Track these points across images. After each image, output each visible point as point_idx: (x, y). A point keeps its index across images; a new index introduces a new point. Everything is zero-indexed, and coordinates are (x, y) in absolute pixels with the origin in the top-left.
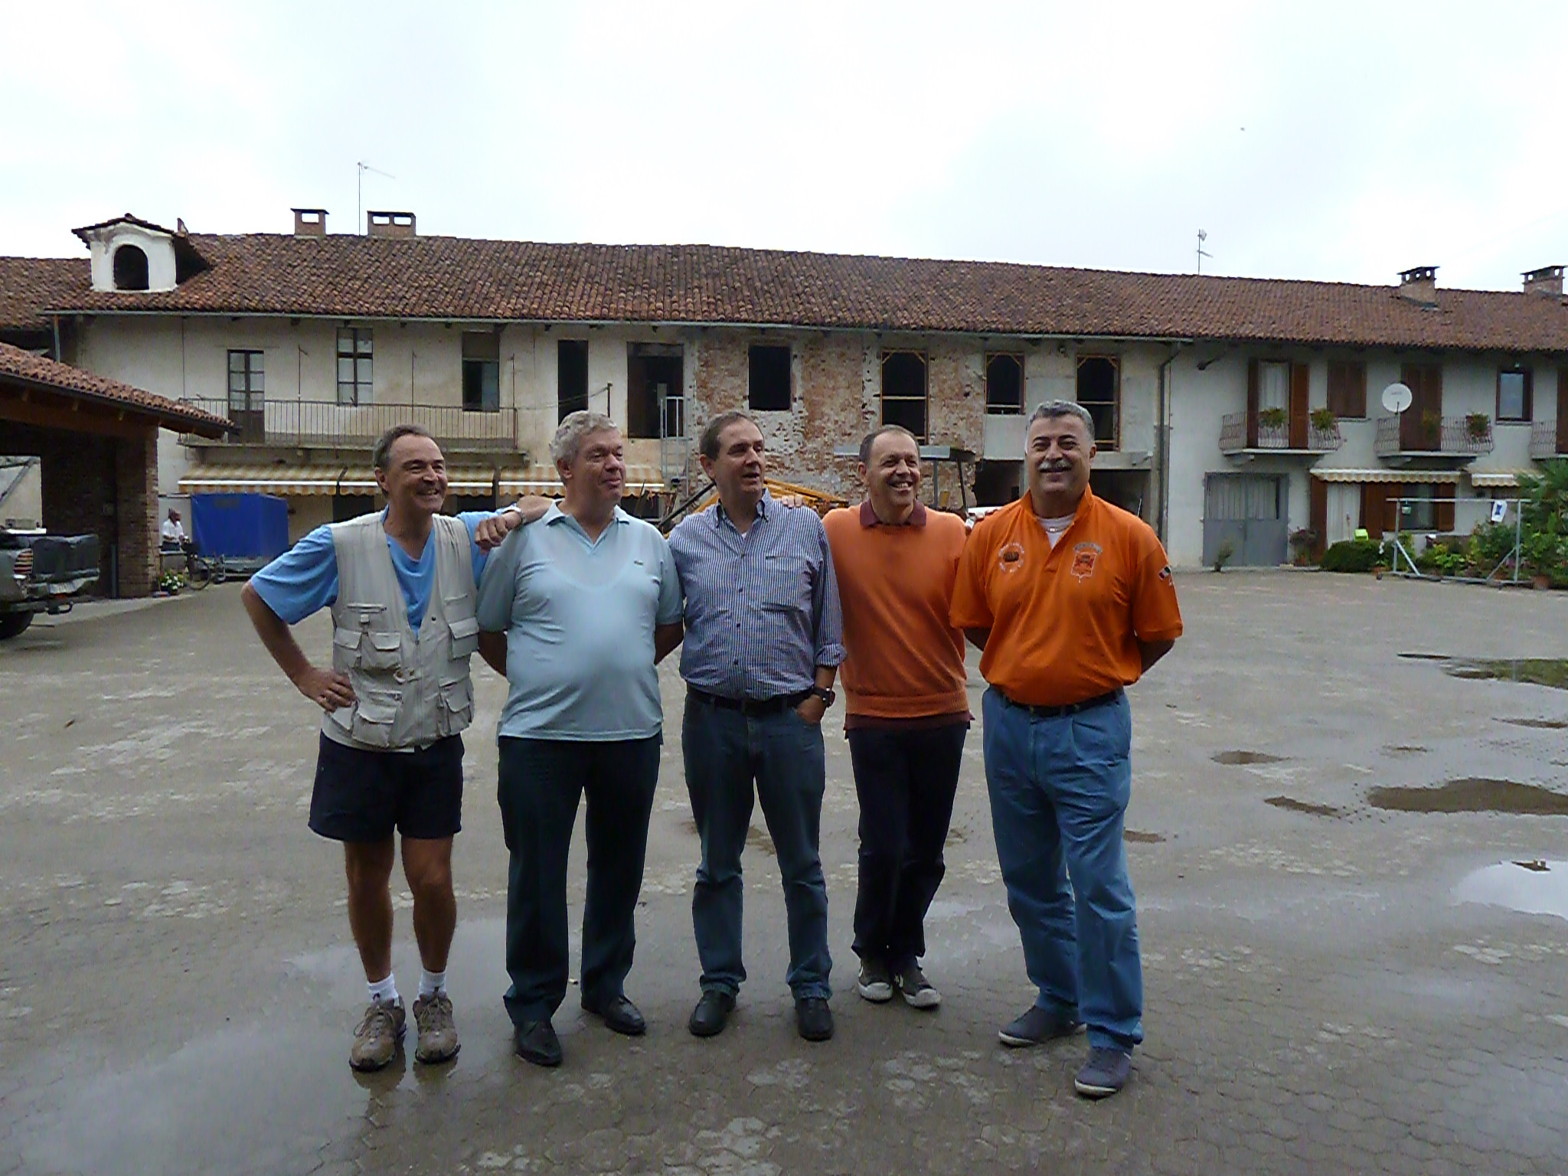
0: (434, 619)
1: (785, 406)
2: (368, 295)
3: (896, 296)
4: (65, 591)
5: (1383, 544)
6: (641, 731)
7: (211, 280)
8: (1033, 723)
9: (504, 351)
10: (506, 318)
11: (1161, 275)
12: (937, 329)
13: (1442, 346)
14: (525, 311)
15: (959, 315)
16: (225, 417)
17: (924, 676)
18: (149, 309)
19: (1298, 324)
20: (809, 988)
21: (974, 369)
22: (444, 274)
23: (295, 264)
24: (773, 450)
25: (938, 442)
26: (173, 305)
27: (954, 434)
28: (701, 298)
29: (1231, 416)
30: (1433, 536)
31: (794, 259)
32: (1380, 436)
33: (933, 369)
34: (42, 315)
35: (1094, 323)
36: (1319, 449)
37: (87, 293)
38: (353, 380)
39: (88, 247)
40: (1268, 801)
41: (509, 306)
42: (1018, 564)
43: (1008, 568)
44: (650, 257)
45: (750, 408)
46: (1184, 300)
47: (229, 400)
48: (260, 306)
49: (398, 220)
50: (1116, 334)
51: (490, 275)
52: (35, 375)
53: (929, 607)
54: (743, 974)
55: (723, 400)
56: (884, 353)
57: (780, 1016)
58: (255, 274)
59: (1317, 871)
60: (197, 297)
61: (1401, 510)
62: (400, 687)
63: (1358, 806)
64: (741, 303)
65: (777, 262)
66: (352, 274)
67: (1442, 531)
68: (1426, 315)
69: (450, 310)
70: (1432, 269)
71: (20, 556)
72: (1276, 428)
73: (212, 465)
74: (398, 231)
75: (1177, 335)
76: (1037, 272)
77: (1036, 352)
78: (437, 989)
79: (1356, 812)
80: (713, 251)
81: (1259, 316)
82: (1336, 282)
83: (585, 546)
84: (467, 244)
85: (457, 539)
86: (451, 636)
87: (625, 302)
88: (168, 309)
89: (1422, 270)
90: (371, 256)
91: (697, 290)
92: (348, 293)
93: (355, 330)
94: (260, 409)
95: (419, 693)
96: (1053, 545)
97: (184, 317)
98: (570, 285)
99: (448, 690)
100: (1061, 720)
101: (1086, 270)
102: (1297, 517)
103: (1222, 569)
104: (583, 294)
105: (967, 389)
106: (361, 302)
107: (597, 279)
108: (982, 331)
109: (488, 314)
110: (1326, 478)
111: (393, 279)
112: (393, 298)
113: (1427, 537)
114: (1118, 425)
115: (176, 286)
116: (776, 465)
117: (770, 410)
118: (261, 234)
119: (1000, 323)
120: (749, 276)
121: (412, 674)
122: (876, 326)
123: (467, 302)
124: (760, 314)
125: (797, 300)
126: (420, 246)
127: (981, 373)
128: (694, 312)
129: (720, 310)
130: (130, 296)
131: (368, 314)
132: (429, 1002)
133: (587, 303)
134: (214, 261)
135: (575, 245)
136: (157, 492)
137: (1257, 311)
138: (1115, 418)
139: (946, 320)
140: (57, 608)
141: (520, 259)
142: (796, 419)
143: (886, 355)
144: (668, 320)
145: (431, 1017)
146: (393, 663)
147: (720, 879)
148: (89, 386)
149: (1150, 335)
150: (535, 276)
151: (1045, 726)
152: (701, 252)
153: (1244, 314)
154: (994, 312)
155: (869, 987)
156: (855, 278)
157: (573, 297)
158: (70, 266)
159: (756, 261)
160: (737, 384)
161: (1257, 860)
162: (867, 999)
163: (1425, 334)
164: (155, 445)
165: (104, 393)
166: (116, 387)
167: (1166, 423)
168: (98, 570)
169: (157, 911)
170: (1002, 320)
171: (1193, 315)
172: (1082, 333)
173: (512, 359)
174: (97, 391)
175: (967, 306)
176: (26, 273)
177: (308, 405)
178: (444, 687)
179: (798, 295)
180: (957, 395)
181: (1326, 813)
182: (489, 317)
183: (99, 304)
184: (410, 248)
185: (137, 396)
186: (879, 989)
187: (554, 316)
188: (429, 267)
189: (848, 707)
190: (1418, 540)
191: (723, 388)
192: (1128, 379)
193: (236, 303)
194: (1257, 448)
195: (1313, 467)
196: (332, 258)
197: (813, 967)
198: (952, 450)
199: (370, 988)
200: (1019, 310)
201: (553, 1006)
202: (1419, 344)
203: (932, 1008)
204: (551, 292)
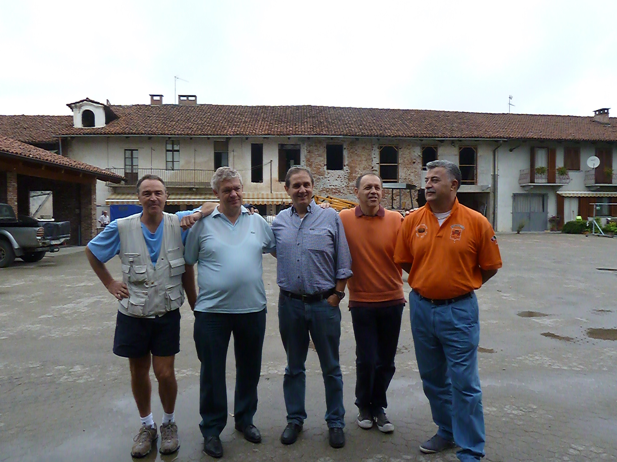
0: (162, 259)
1: (341, 168)
2: (178, 127)
3: (385, 124)
4: (56, 243)
5: (588, 222)
6: (256, 308)
7: (119, 123)
8: (433, 308)
9: (230, 148)
10: (231, 135)
11: (494, 114)
12: (402, 137)
13: (612, 140)
14: (238, 132)
15: (411, 131)
16: (123, 176)
17: (384, 283)
18: (95, 134)
19: (551, 133)
20: (334, 423)
21: (417, 152)
22: (207, 119)
23: (150, 116)
24: (336, 186)
25: (402, 182)
26: (103, 132)
27: (409, 178)
28: (307, 126)
29: (523, 170)
30: (609, 219)
31: (345, 110)
32: (586, 178)
33: (400, 153)
34: (55, 137)
35: (466, 133)
36: (560, 183)
37: (72, 128)
38: (172, 160)
39: (72, 111)
40: (542, 334)
41: (232, 130)
42: (425, 234)
43: (420, 235)
44: (287, 110)
45: (327, 169)
46: (504, 123)
47: (125, 169)
48: (137, 132)
49: (190, 98)
50: (475, 137)
51: (225, 119)
52: (47, 160)
53: (386, 252)
54: (305, 416)
55: (316, 166)
56: (380, 147)
57: (321, 434)
58: (135, 120)
59: (565, 368)
60: (113, 129)
61: (596, 208)
62: (146, 289)
63: (583, 337)
64: (323, 128)
65: (338, 112)
66: (172, 119)
67: (613, 217)
68: (605, 128)
69: (209, 132)
70: (608, 109)
71: (39, 230)
72: (542, 174)
73: (118, 194)
74: (190, 102)
75: (501, 138)
76: (443, 113)
77: (442, 146)
78: (170, 421)
79: (582, 340)
80: (312, 107)
81: (535, 129)
82: (567, 115)
83: (230, 227)
84: (217, 107)
85: (174, 223)
86: (170, 266)
87: (277, 128)
88: (102, 134)
89: (604, 110)
90: (179, 112)
91: (306, 123)
92: (170, 126)
93: (173, 141)
94: (137, 172)
95: (156, 292)
96: (440, 226)
97: (109, 137)
98: (256, 122)
99: (170, 290)
100: (446, 307)
101: (463, 112)
102: (552, 211)
103: (520, 232)
104: (261, 125)
105: (414, 161)
106: (175, 130)
107: (267, 119)
108: (420, 137)
109: (224, 134)
110: (564, 195)
111: (188, 121)
112: (188, 128)
113: (607, 219)
114: (476, 174)
115: (105, 125)
116: (337, 191)
117: (335, 170)
118: (138, 105)
119: (428, 134)
120: (327, 117)
121: (152, 283)
122: (377, 136)
123: (216, 129)
124: (331, 132)
125: (346, 126)
126: (198, 108)
127: (420, 154)
128: (304, 132)
129: (315, 130)
130: (88, 129)
131: (178, 135)
132: (166, 427)
133: (263, 128)
134: (120, 115)
135: (258, 107)
136: (96, 204)
137: (534, 127)
138: (475, 171)
139: (406, 133)
140: (53, 250)
141: (237, 112)
142: (345, 173)
143: (381, 147)
144: (294, 135)
145: (167, 433)
146: (143, 279)
147: (294, 374)
148: (68, 164)
149: (489, 138)
150: (243, 119)
151: (438, 309)
152: (308, 108)
153: (529, 129)
154: (425, 130)
155: (362, 422)
156: (369, 117)
157: (257, 127)
158: (67, 119)
159: (329, 111)
160: (322, 160)
161: (539, 362)
162: (361, 427)
163: (605, 136)
164: (95, 186)
165: (74, 166)
166: (80, 164)
167: (496, 173)
168: (70, 235)
169: (66, 379)
170: (428, 132)
171: (507, 130)
172: (461, 137)
173: (233, 151)
174: (72, 166)
175: (414, 127)
176: (50, 121)
177: (155, 170)
178: (168, 289)
179: (346, 124)
180: (410, 163)
181: (569, 340)
182: (224, 135)
183: (76, 132)
184: (194, 109)
185: (88, 167)
186: (366, 423)
187: (250, 134)
188: (202, 116)
189: (350, 298)
190: (603, 220)
191: (316, 161)
192: (480, 156)
193: (128, 131)
194: (534, 183)
195: (558, 191)
196: (165, 113)
197: (336, 413)
198: (407, 185)
199: (142, 419)
200: (435, 129)
201: (221, 429)
202: (602, 140)
203: (390, 433)
204: (249, 125)
